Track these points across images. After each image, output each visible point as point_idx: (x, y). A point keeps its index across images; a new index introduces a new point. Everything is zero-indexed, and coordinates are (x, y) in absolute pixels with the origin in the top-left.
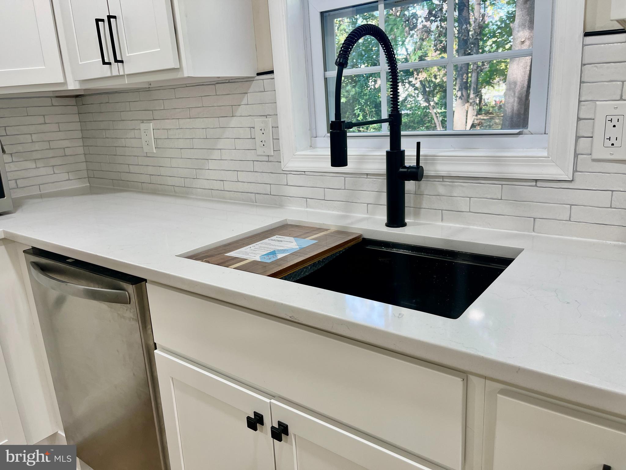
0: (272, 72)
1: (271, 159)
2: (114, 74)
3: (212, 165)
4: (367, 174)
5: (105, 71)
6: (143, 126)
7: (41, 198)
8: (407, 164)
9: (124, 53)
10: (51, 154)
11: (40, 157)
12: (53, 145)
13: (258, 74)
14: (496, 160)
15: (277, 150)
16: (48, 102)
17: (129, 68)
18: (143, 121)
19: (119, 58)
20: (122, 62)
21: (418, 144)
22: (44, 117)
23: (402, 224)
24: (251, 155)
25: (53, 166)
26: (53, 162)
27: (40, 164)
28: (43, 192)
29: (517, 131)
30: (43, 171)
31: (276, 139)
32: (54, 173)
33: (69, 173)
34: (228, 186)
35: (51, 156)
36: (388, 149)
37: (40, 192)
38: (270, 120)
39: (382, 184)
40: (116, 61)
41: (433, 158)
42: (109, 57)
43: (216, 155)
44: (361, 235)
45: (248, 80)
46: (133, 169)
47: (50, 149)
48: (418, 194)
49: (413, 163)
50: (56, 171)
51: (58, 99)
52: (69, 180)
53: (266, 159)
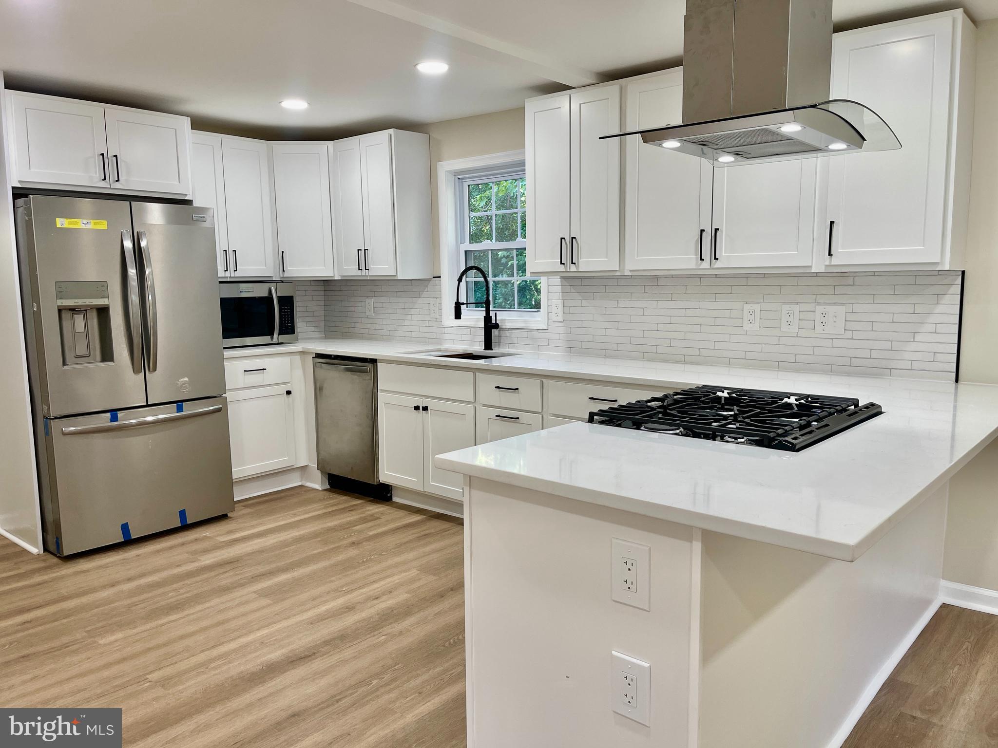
0: (440, 277)
1: (437, 320)
2: (363, 275)
3: (406, 323)
4: (480, 328)
5: (359, 273)
6: (367, 300)
8: (493, 322)
9: (370, 266)
13: (434, 277)
14: (526, 321)
15: (440, 316)
17: (371, 273)
18: (368, 297)
19: (367, 268)
20: (368, 270)
21: (496, 313)
23: (491, 349)
24: (427, 318)
26: (308, 319)
29: (537, 310)
31: (440, 310)
34: (414, 334)
36: (485, 315)
38: (438, 300)
39: (482, 332)
40: (366, 269)
41: (502, 320)
42: (363, 267)
43: (409, 317)
44: (472, 353)
45: (429, 280)
46: (357, 325)
48: (500, 336)
49: (494, 322)
53: (435, 320)
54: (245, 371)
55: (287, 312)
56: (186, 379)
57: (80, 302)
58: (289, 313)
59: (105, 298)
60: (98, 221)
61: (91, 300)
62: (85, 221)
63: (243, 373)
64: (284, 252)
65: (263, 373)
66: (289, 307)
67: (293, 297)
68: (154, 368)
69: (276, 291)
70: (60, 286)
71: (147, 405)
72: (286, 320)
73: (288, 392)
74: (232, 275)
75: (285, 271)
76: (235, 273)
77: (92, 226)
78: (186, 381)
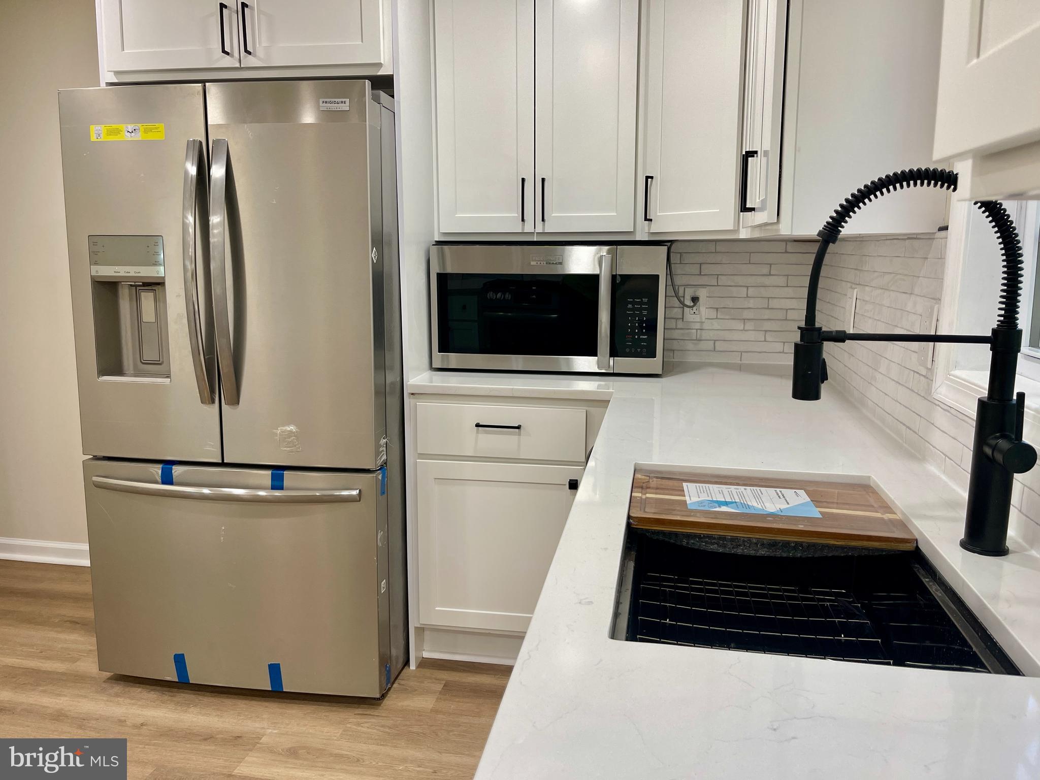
7: (740, 370)
10: (767, 314)
11: (752, 317)
12: (774, 303)
15: (934, 361)
16: (781, 247)
22: (771, 266)
24: (914, 362)
25: (766, 331)
26: (768, 326)
27: (749, 326)
28: (744, 362)
30: (751, 335)
32: (765, 341)
33: (786, 344)
35: (766, 317)
37: (741, 361)
47: (768, 308)
50: (768, 339)
51: (795, 243)
52: (783, 352)
53: (924, 371)
54: (478, 425)
55: (641, 309)
56: (292, 428)
57: (122, 271)
58: (645, 313)
59: (158, 265)
60: (150, 125)
62: (130, 127)
63: (475, 431)
64: (652, 178)
65: (520, 435)
66: (645, 300)
67: (657, 277)
68: (235, 400)
69: (614, 263)
70: (95, 244)
71: (223, 464)
72: (636, 328)
73: (574, 485)
74: (539, 229)
75: (651, 220)
76: (544, 225)
77: (140, 136)
78: (291, 431)
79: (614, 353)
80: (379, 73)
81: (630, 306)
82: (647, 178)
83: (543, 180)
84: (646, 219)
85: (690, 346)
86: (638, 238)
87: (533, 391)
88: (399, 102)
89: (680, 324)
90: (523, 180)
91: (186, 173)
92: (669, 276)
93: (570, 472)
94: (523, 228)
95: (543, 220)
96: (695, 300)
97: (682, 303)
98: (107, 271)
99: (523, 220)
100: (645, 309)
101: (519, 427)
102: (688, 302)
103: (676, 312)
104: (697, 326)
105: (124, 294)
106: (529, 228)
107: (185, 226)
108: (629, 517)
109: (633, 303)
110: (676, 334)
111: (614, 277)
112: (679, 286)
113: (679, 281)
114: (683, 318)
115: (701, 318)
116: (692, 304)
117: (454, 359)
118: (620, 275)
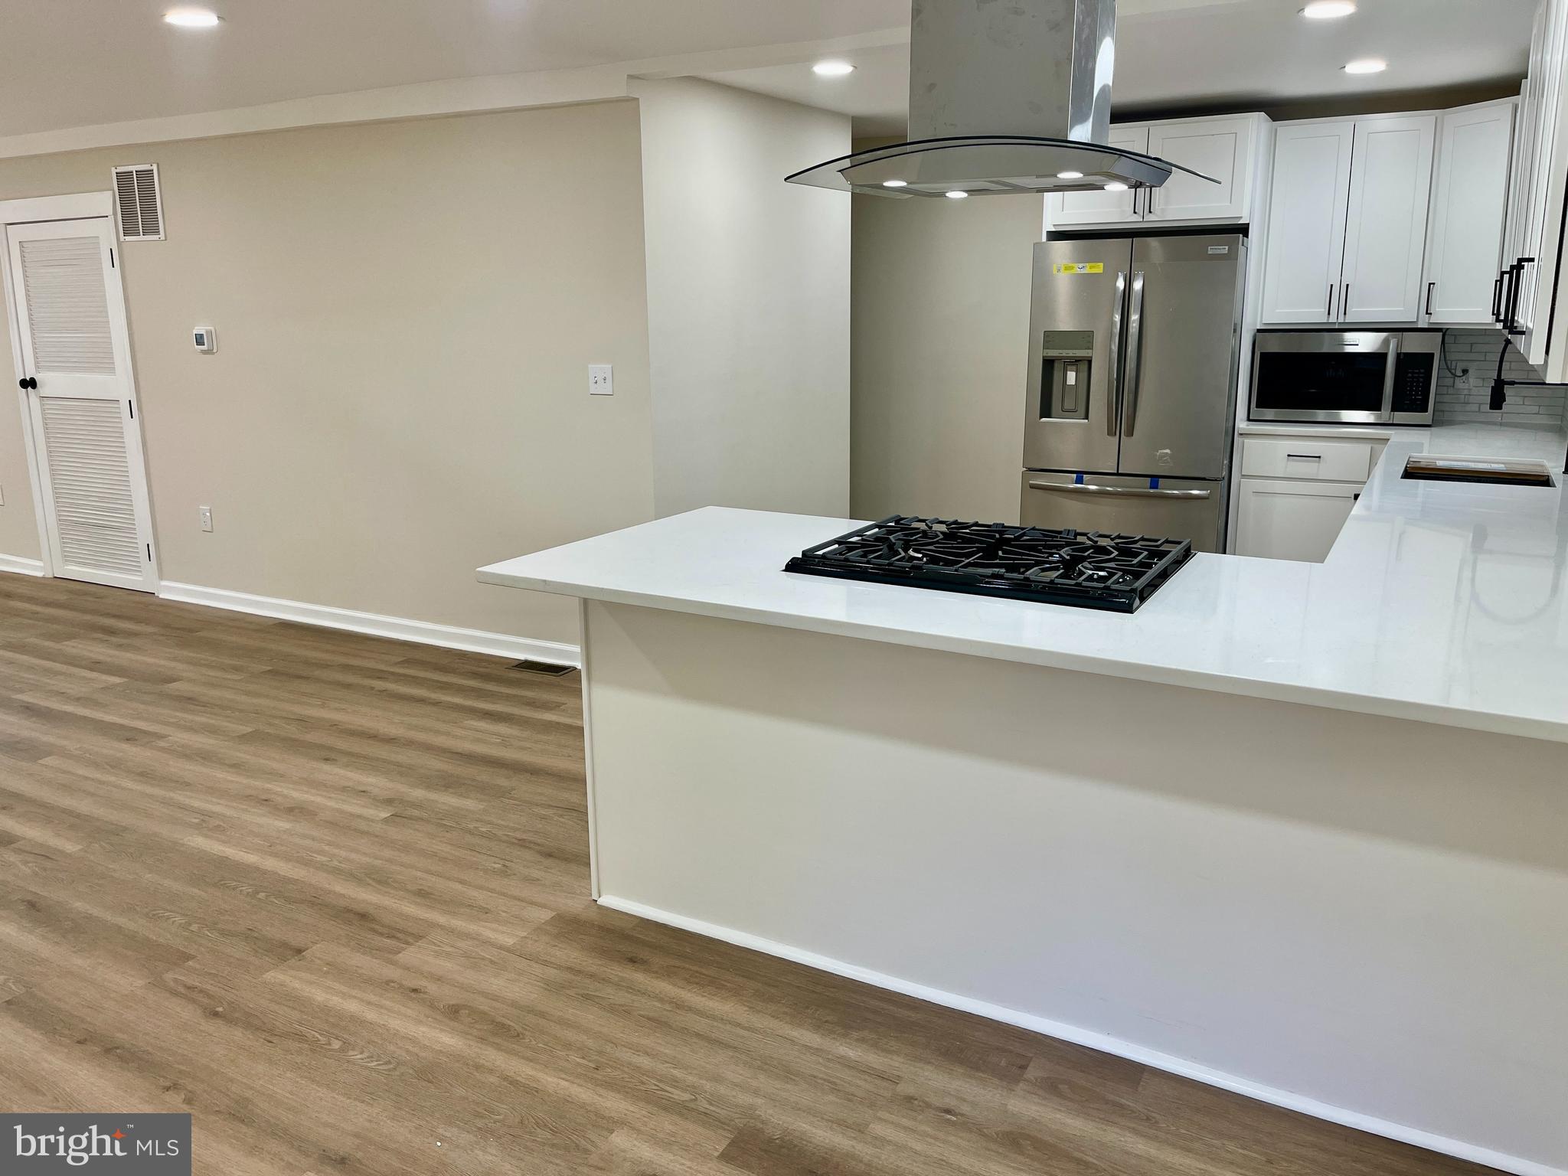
33: (1541, 407)
50: (1526, 401)
54: (1289, 455)
55: (1418, 377)
56: (1168, 451)
57: (1071, 353)
59: (1089, 349)
61: (1074, 351)
62: (1081, 265)
63: (1286, 459)
64: (1434, 284)
65: (1319, 462)
66: (1422, 371)
67: (1433, 354)
68: (1130, 433)
69: (1399, 345)
70: (1048, 336)
71: (1118, 474)
72: (1413, 391)
73: (1356, 497)
74: (1341, 320)
75: (1431, 314)
76: (1345, 317)
77: (1087, 270)
78: (1167, 453)
79: (1394, 409)
80: (1239, 223)
81: (1410, 375)
82: (1430, 284)
83: (1348, 285)
84: (1427, 313)
85: (1458, 407)
86: (1420, 326)
87: (1334, 432)
88: (1251, 241)
89: (1451, 390)
90: (1332, 286)
91: (1115, 288)
92: (1442, 354)
93: (1353, 489)
94: (1328, 320)
95: (1345, 314)
96: (1465, 371)
97: (1455, 376)
98: (1053, 353)
99: (1329, 314)
100: (1421, 377)
101: (1319, 457)
102: (1459, 373)
103: (1449, 381)
104: (1466, 392)
105: (1058, 366)
106: (1333, 319)
107: (1112, 323)
108: (1406, 467)
109: (1413, 373)
110: (1446, 398)
111: (1398, 355)
112: (1452, 361)
113: (1451, 356)
114: (1453, 386)
115: (1469, 386)
116: (1462, 374)
117: (1270, 413)
118: (1404, 353)
